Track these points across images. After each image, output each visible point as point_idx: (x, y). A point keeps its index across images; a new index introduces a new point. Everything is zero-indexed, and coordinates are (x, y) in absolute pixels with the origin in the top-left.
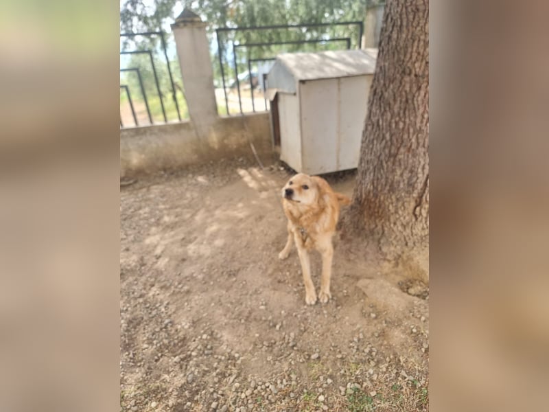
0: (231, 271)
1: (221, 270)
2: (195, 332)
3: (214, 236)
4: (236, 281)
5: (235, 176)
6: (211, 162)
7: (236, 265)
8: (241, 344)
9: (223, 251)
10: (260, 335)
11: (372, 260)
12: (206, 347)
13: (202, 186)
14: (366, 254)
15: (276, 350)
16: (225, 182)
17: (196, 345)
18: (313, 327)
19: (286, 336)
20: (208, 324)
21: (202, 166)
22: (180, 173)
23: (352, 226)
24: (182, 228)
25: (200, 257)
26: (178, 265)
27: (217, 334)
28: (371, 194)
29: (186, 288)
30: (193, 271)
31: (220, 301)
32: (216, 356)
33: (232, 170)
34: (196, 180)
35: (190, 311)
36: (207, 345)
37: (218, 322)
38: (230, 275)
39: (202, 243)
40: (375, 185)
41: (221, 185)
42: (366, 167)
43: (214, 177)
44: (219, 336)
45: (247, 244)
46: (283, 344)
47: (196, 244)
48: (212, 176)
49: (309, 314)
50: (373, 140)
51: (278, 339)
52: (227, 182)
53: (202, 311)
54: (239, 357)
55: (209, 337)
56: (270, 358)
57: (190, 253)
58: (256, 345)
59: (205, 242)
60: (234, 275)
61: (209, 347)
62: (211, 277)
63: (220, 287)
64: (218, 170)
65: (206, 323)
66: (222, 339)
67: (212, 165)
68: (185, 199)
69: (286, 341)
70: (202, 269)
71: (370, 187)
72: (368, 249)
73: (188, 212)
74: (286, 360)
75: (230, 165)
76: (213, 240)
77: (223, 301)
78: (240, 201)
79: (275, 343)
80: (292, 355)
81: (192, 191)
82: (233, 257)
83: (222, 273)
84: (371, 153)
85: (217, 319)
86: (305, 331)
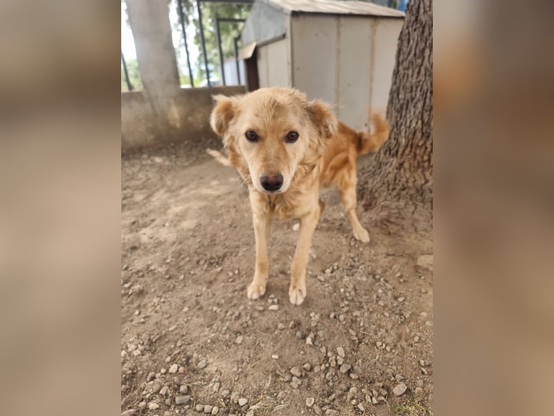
0: (211, 258)
1: (196, 258)
2: (154, 361)
3: (182, 217)
4: (222, 270)
5: (205, 156)
6: (172, 145)
7: (220, 250)
8: (246, 376)
9: (196, 234)
10: (280, 357)
11: (425, 230)
12: (177, 389)
13: (161, 167)
14: (414, 223)
15: (316, 382)
16: (191, 161)
17: (156, 387)
18: (372, 334)
19: (329, 354)
20: (179, 344)
21: (160, 149)
22: (131, 156)
23: (384, 188)
24: (133, 211)
25: (160, 243)
26: (125, 256)
27: (198, 361)
28: (419, 135)
29: (137, 287)
30: (150, 263)
31: (198, 303)
32: (199, 407)
33: (200, 151)
34: (152, 161)
35: (143, 323)
36: (179, 386)
37: (198, 338)
38: (211, 264)
39: (164, 225)
40: (426, 120)
41: (186, 164)
42: (408, 96)
43: (177, 157)
44: (201, 365)
45: (232, 223)
46: (327, 369)
47: (152, 228)
48: (174, 156)
49: (357, 313)
50: (423, 50)
51: (315, 360)
52: (194, 162)
53: (166, 322)
54: (248, 405)
55: (181, 369)
56: (310, 402)
57: (145, 239)
58: (278, 376)
59: (167, 225)
60: (218, 263)
61: (183, 389)
62: (179, 269)
63: (196, 282)
64: (182, 152)
65: (176, 342)
66: (207, 370)
67: (173, 147)
68: (138, 180)
69: (333, 364)
70: (165, 259)
71: (416, 124)
72: (416, 216)
73: (141, 194)
74: (343, 403)
75: (197, 147)
76: (179, 221)
77: (203, 302)
78: (214, 178)
79: (312, 369)
80: (353, 389)
81: (147, 171)
82: (213, 240)
83: (198, 262)
84: (419, 73)
85: (195, 334)
86: (360, 343)
